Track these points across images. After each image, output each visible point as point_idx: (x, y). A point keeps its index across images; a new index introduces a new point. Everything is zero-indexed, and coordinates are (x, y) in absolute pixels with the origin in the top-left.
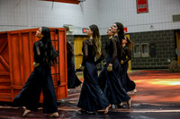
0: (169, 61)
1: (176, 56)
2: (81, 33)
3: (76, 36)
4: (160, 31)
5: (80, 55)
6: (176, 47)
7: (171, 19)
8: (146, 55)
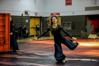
0: (82, 32)
1: (86, 30)
2: (34, 16)
3: (31, 17)
4: (78, 16)
5: (33, 27)
6: (86, 25)
7: (84, 9)
8: (70, 28)
